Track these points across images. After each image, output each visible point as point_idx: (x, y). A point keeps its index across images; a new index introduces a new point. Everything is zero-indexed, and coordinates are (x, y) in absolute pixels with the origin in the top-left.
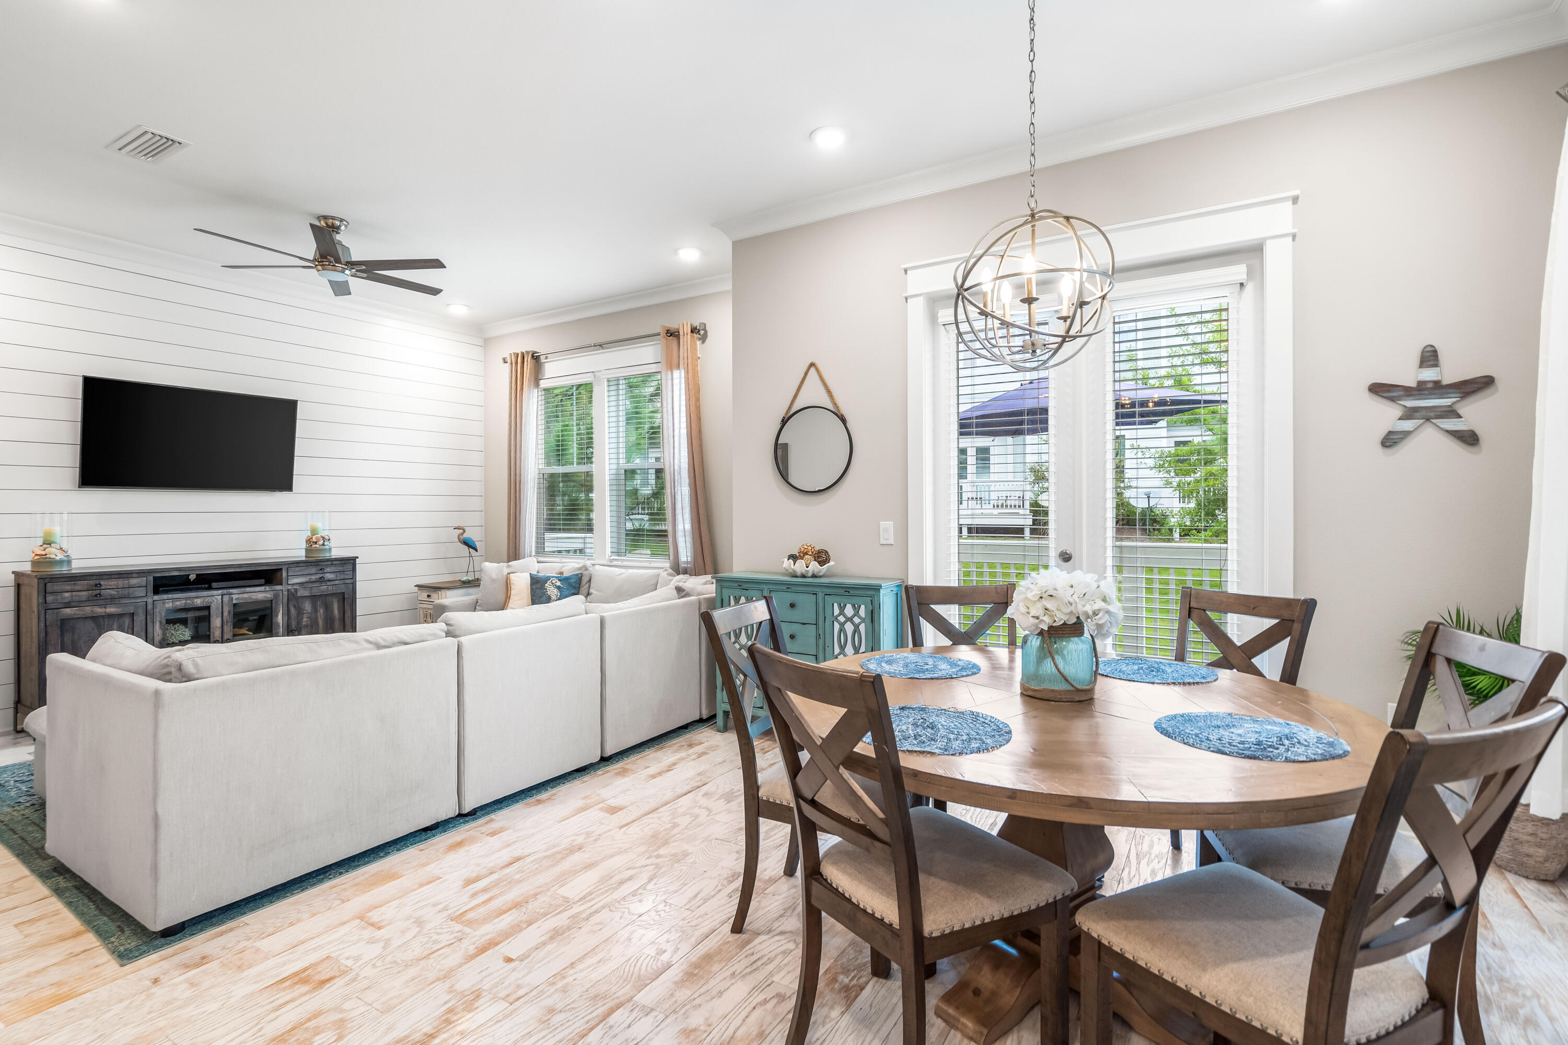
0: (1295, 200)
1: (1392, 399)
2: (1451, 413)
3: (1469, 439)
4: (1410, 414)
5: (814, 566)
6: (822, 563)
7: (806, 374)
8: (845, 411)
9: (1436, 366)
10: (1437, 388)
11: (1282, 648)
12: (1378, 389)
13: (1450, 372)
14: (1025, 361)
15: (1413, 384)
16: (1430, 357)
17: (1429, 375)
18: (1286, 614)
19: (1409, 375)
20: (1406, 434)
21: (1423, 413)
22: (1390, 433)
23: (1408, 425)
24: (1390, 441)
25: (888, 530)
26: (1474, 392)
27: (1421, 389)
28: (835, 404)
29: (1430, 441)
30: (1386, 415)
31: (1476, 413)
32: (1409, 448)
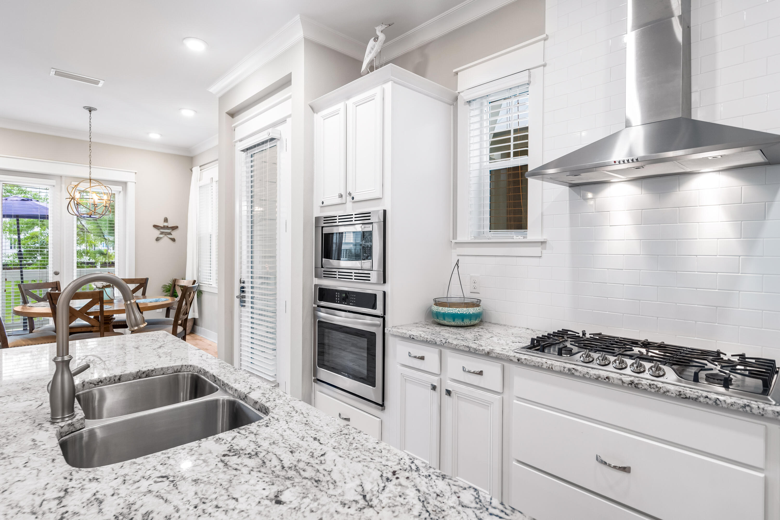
0: (136, 173)
1: (158, 229)
2: (170, 234)
3: (173, 240)
4: (162, 233)
9: (167, 222)
10: (167, 228)
11: (141, 290)
12: (155, 226)
13: (170, 224)
14: (87, 217)
15: (163, 226)
16: (166, 220)
17: (166, 224)
18: (142, 282)
19: (162, 224)
20: (161, 238)
21: (164, 233)
22: (158, 237)
23: (161, 236)
24: (158, 239)
26: (175, 229)
27: (164, 227)
29: (166, 240)
30: (157, 233)
31: (175, 234)
32: (161, 241)
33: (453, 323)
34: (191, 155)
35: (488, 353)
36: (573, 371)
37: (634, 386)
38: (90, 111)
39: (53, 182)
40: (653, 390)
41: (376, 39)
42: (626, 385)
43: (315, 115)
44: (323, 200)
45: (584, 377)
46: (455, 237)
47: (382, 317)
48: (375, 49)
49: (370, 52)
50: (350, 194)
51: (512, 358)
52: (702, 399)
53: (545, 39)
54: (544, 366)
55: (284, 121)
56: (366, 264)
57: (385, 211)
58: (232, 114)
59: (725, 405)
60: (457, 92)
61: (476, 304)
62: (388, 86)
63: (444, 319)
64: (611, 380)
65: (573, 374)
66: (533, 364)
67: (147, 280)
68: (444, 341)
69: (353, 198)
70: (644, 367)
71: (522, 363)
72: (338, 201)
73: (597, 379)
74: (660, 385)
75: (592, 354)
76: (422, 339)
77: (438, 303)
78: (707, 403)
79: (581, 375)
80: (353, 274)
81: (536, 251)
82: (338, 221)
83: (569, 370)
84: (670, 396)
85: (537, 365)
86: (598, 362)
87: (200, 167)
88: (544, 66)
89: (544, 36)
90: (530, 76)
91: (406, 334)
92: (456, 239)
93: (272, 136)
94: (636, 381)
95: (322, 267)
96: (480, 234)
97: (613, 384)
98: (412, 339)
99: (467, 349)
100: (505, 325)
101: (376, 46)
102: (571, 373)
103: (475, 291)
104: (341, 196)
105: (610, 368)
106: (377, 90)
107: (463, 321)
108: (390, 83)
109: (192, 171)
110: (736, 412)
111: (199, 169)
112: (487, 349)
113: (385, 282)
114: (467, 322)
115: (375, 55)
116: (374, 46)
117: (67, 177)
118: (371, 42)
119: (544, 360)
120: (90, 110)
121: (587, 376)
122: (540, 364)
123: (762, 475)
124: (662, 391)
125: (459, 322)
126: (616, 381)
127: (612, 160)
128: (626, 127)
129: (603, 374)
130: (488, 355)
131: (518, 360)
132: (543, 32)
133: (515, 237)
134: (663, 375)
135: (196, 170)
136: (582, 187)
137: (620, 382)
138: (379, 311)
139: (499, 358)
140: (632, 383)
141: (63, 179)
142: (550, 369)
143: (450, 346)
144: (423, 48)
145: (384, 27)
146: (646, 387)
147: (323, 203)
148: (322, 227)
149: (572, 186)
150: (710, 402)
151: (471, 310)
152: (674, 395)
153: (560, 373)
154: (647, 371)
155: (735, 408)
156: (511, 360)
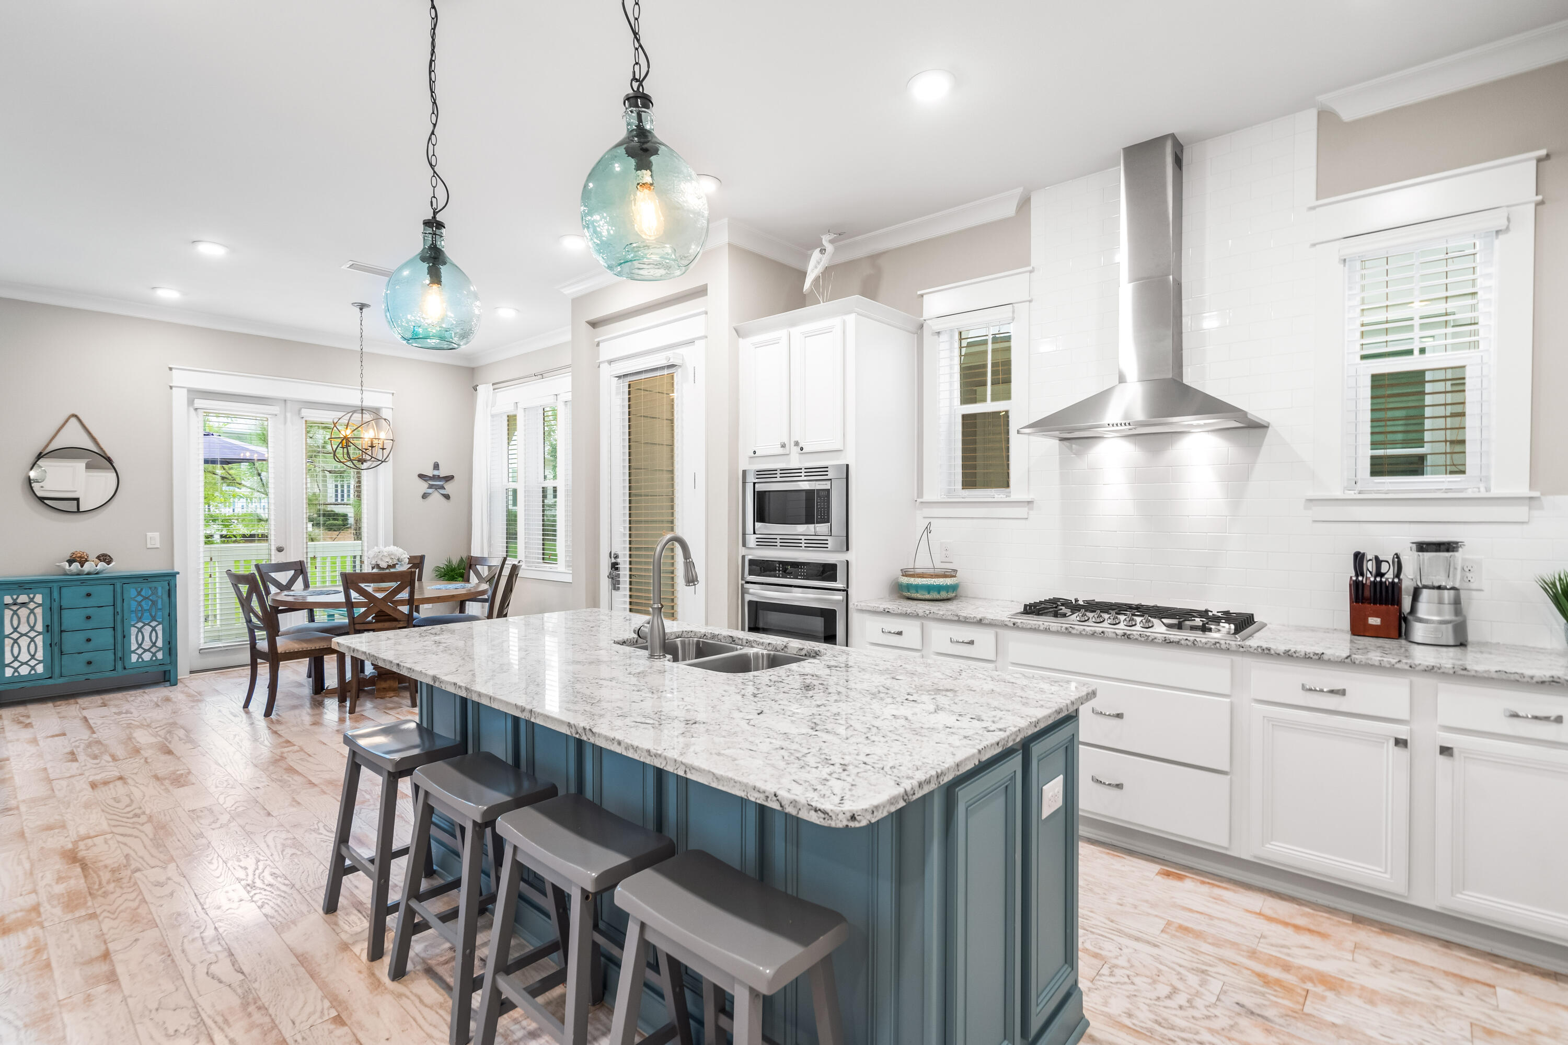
0: (393, 394)
1: (426, 481)
2: (442, 487)
3: (447, 497)
4: (431, 487)
5: (101, 565)
6: (109, 563)
7: (67, 421)
8: (110, 454)
9: (438, 469)
10: (438, 478)
12: (421, 476)
13: (442, 473)
15: (432, 476)
16: (436, 466)
17: (436, 473)
18: (416, 561)
19: (430, 472)
20: (430, 494)
21: (434, 486)
22: (425, 493)
23: (430, 491)
24: (425, 496)
25: (155, 538)
26: (449, 480)
27: (434, 478)
28: (101, 449)
29: (436, 496)
30: (423, 486)
31: (449, 488)
32: (430, 499)
33: (927, 596)
34: (473, 365)
35: (981, 620)
36: (1070, 629)
37: (1127, 637)
38: (361, 309)
39: (275, 409)
40: (1143, 639)
41: (823, 251)
42: (1119, 637)
43: (740, 340)
44: (755, 449)
45: (1081, 635)
46: (920, 493)
47: (843, 590)
48: (822, 263)
49: (816, 267)
50: (797, 444)
51: (1007, 623)
52: (1183, 642)
53: (1031, 272)
54: (1041, 628)
55: (691, 342)
56: (822, 528)
57: (847, 466)
58: (594, 324)
59: (1200, 645)
60: (922, 319)
61: (952, 574)
62: (851, 319)
63: (917, 592)
64: (1106, 634)
65: (1070, 632)
66: (1029, 626)
67: (422, 558)
68: (928, 612)
69: (802, 449)
70: (1136, 621)
71: (1018, 627)
72: (781, 451)
73: (1093, 635)
74: (1148, 634)
75: (1088, 614)
76: (899, 611)
77: (905, 573)
78: (1187, 645)
79: (1078, 632)
80: (803, 541)
81: (1021, 511)
82: (778, 475)
83: (1066, 629)
84: (1158, 643)
85: (1033, 627)
86: (1094, 620)
87: (493, 384)
88: (1030, 301)
89: (1029, 268)
90: (1013, 312)
91: (878, 607)
92: (922, 497)
93: (672, 362)
94: (1128, 632)
95: (754, 533)
96: (949, 492)
97: (1109, 639)
98: (887, 613)
99: (956, 618)
100: (985, 599)
101: (823, 259)
102: (1068, 633)
103: (947, 560)
104: (783, 446)
105: (1105, 624)
106: (836, 321)
107: (939, 593)
108: (853, 316)
109: (476, 390)
110: (1210, 649)
111: (491, 388)
112: (979, 616)
113: (848, 549)
114: (944, 595)
115: (822, 270)
116: (821, 259)
117: (293, 401)
118: (816, 254)
119: (1041, 623)
120: (362, 307)
121: (1084, 633)
122: (1037, 626)
123: (1228, 700)
124: (1150, 639)
125: (935, 595)
126: (1111, 635)
127: (1106, 422)
128: (1120, 382)
129: (1098, 629)
130: (980, 622)
131: (1014, 624)
132: (1029, 265)
133: (996, 496)
134: (1152, 626)
135: (484, 390)
136: (1074, 441)
137: (1114, 635)
138: (839, 585)
139: (992, 624)
140: (1124, 634)
141: (289, 404)
142: (1047, 631)
143: (935, 616)
144: (874, 258)
145: (832, 236)
146: (1137, 637)
147: (755, 452)
148: (754, 483)
149: (1062, 439)
150: (1189, 643)
151: (949, 581)
152: (1160, 641)
153: (1057, 633)
154: (1138, 624)
155: (1208, 646)
156: (1006, 625)
